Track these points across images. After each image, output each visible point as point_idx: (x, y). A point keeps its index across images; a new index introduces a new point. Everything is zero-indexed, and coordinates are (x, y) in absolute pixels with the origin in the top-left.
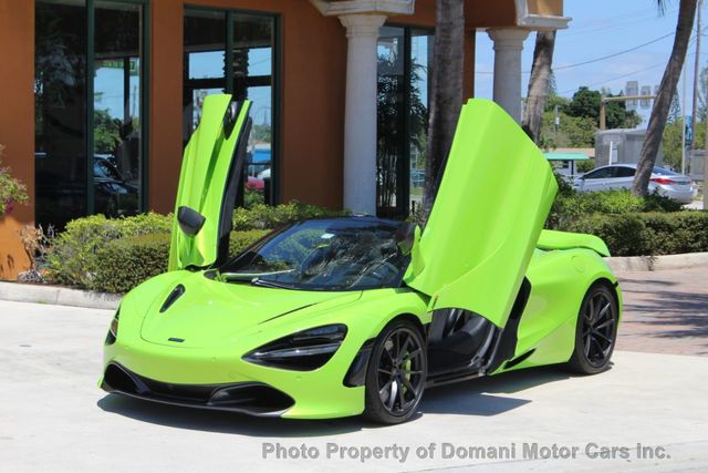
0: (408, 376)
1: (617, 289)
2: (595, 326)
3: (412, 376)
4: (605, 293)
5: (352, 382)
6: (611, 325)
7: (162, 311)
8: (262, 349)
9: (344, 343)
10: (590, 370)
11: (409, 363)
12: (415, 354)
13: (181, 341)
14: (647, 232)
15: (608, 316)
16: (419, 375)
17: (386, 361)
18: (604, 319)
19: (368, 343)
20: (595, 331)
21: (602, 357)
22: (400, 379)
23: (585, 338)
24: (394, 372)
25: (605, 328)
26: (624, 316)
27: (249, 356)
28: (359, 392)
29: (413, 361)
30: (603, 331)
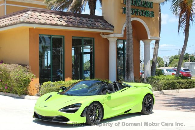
0: (97, 115)
1: (153, 96)
2: (148, 104)
3: (98, 115)
4: (150, 96)
5: (83, 116)
6: (152, 104)
7: (45, 101)
8: (63, 108)
9: (80, 107)
10: (146, 114)
11: (98, 112)
12: (99, 110)
13: (47, 107)
14: (177, 84)
15: (151, 102)
16: (100, 114)
17: (91, 111)
18: (150, 102)
19: (86, 107)
20: (148, 105)
21: (150, 111)
22: (96, 115)
23: (145, 107)
24: (94, 114)
25: (150, 104)
26: (155, 102)
27: (60, 110)
28: (84, 118)
29: (99, 111)
30: (150, 105)
